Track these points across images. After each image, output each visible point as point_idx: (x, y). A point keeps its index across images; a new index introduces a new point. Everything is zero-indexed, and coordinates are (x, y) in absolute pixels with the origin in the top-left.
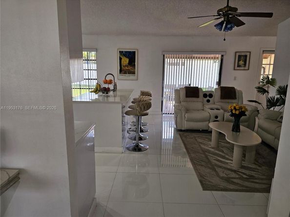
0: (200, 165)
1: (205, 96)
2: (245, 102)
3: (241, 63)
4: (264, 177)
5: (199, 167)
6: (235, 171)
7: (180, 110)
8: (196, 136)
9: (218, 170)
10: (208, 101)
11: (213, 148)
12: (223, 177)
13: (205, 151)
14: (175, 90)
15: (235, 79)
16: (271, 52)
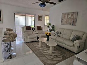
0: (40, 56)
1: (33, 29)
2: (44, 30)
3: (40, 18)
4: (59, 55)
5: (40, 58)
6: (51, 55)
7: (26, 35)
8: (32, 44)
9: (47, 56)
10: (34, 31)
11: (40, 47)
12: (50, 59)
13: (39, 50)
14: (22, 27)
15: (39, 23)
16: (48, 16)
